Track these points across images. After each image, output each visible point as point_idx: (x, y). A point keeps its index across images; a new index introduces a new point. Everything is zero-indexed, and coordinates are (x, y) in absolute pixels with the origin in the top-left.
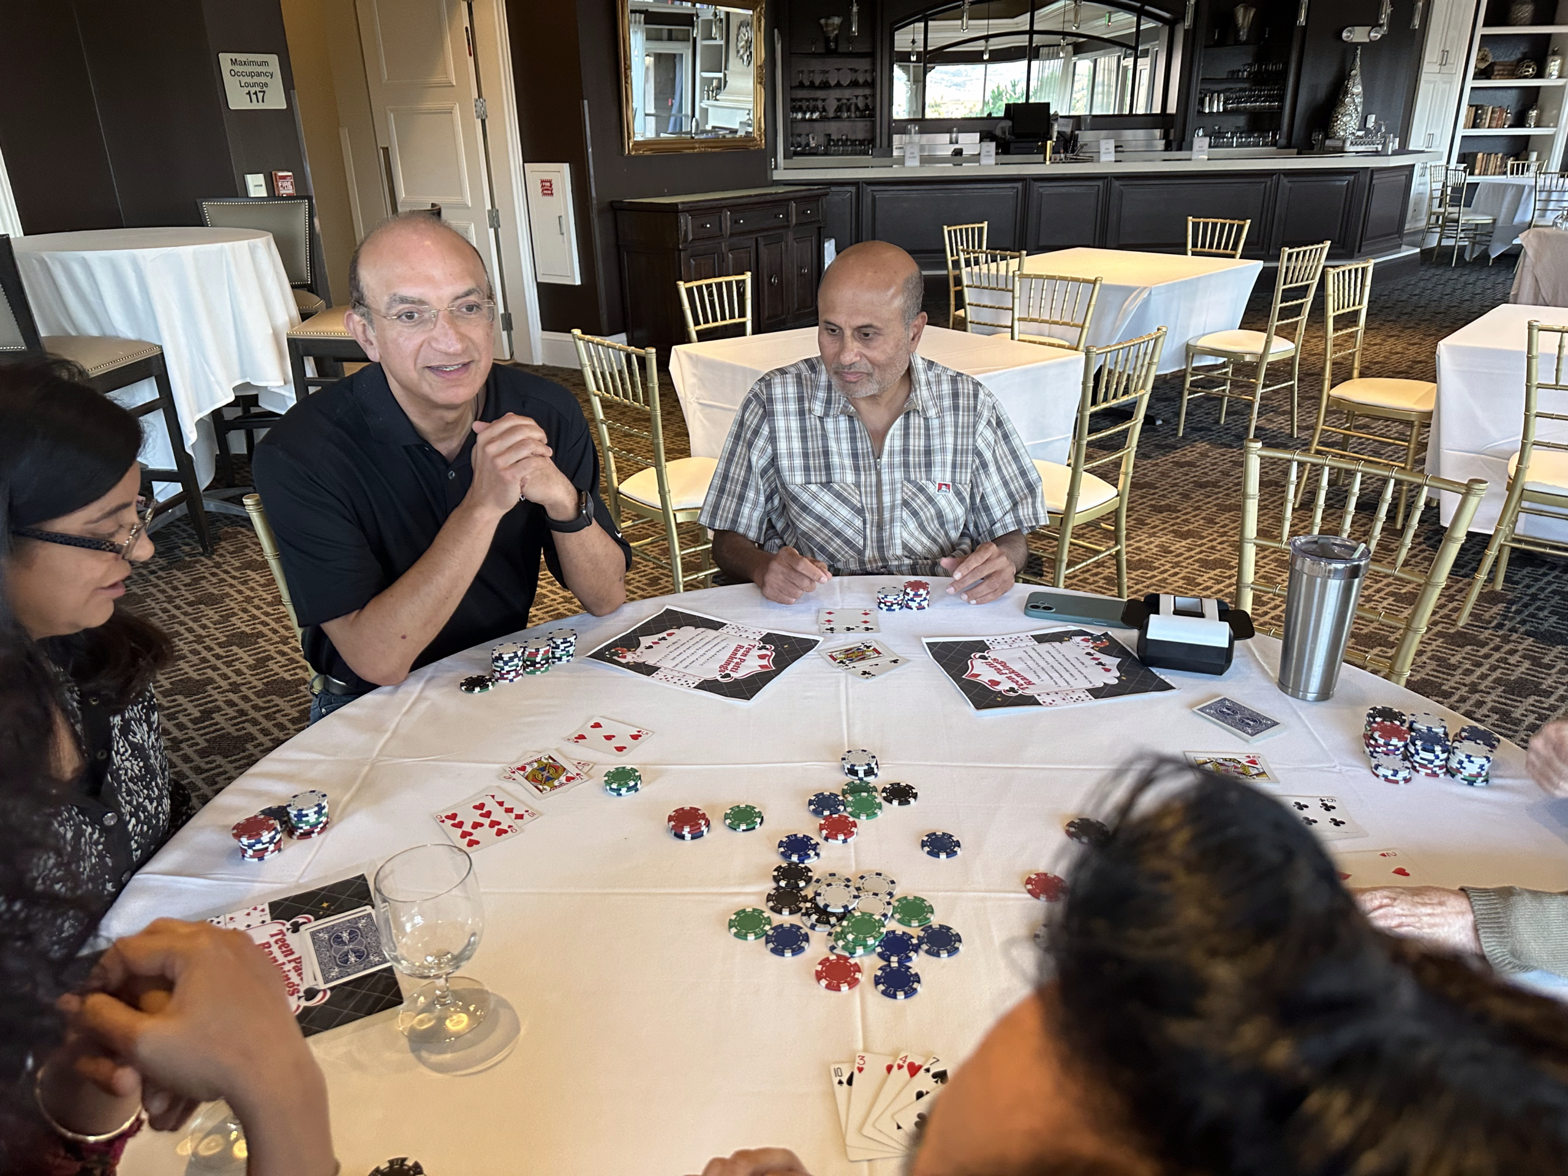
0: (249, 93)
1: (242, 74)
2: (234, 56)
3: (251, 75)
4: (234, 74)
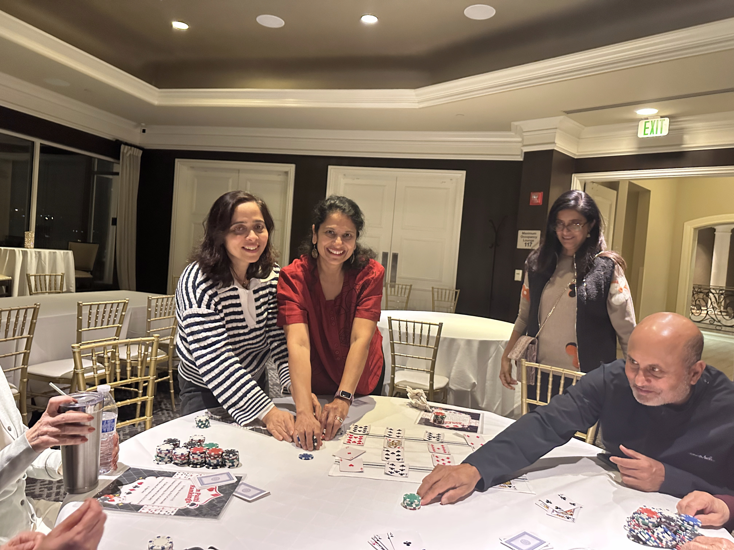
0: (526, 243)
1: (525, 237)
2: (523, 231)
3: (528, 237)
4: (522, 237)
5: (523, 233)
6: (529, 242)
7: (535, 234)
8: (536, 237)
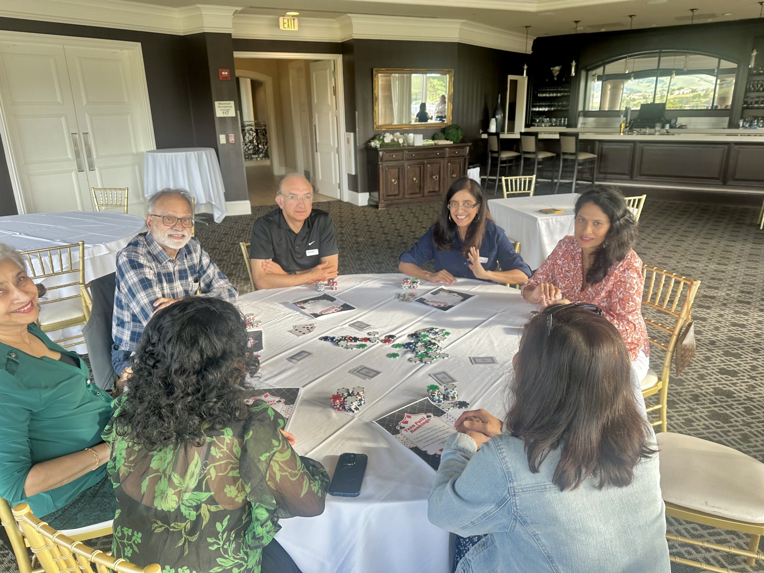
0: (223, 112)
1: (222, 107)
2: (219, 102)
3: (225, 107)
4: (219, 107)
5: (219, 104)
6: (227, 111)
7: (230, 104)
8: (231, 107)
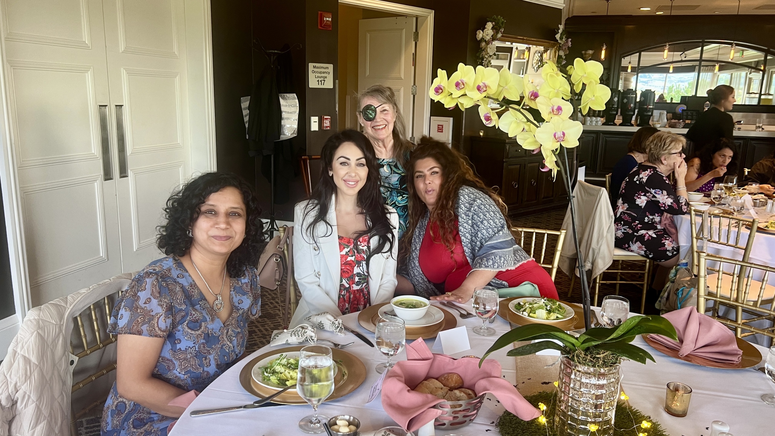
0: (318, 81)
1: (317, 72)
2: (315, 64)
3: (320, 73)
4: (314, 72)
5: (314, 67)
6: (322, 79)
7: (327, 68)
8: (329, 73)
